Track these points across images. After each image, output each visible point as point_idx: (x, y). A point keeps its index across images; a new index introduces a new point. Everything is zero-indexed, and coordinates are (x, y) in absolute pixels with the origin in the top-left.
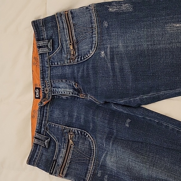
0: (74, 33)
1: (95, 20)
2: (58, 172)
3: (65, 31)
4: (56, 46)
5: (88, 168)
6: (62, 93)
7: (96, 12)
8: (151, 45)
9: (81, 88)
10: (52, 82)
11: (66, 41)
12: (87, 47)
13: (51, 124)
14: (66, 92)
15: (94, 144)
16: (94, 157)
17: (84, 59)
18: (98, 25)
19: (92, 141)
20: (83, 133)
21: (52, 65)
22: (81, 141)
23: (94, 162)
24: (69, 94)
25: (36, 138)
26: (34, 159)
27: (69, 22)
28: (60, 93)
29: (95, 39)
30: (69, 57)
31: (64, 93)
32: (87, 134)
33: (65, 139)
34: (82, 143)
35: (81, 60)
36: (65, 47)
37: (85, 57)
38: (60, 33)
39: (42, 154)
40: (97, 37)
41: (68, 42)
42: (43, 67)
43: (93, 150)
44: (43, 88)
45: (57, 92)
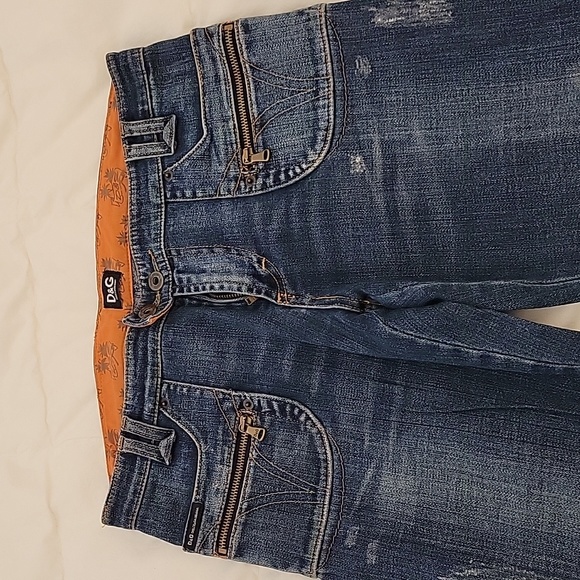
0: (253, 94)
1: (328, 52)
2: (212, 541)
3: (223, 87)
4: (189, 137)
5: (311, 522)
6: (212, 288)
7: (329, 27)
8: (518, 129)
9: (282, 274)
10: (173, 253)
11: (226, 121)
12: (296, 140)
13: (176, 386)
14: (226, 285)
15: (326, 441)
16: (329, 483)
17: (288, 178)
18: (335, 69)
19: (319, 432)
20: (288, 409)
21: (175, 197)
22: (281, 436)
23: (330, 499)
24: (239, 289)
25: (126, 434)
26: (126, 506)
27: (238, 59)
28: (204, 289)
29: (327, 114)
30: (232, 174)
31: (222, 287)
32: (301, 412)
33: (226, 433)
34: (286, 442)
35: (277, 181)
36: (221, 142)
37: (291, 173)
38: (204, 95)
39: (154, 485)
40: (331, 108)
41: (231, 123)
42: (140, 204)
43: (326, 461)
44: (145, 275)
45: (192, 288)
